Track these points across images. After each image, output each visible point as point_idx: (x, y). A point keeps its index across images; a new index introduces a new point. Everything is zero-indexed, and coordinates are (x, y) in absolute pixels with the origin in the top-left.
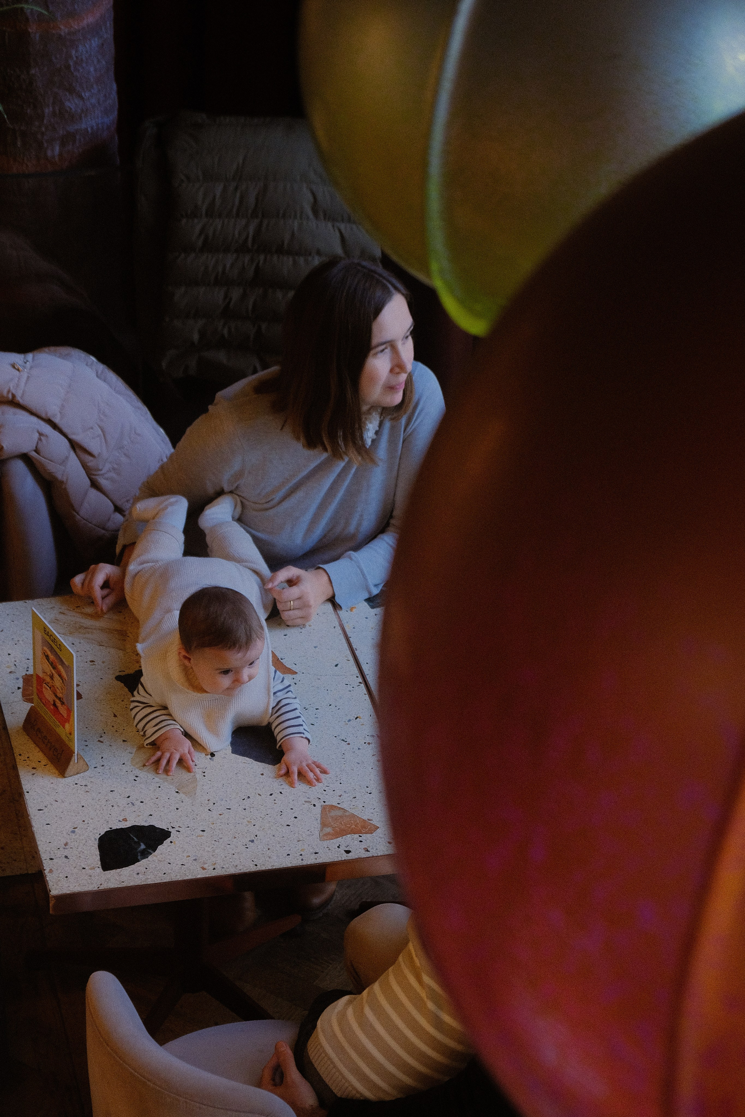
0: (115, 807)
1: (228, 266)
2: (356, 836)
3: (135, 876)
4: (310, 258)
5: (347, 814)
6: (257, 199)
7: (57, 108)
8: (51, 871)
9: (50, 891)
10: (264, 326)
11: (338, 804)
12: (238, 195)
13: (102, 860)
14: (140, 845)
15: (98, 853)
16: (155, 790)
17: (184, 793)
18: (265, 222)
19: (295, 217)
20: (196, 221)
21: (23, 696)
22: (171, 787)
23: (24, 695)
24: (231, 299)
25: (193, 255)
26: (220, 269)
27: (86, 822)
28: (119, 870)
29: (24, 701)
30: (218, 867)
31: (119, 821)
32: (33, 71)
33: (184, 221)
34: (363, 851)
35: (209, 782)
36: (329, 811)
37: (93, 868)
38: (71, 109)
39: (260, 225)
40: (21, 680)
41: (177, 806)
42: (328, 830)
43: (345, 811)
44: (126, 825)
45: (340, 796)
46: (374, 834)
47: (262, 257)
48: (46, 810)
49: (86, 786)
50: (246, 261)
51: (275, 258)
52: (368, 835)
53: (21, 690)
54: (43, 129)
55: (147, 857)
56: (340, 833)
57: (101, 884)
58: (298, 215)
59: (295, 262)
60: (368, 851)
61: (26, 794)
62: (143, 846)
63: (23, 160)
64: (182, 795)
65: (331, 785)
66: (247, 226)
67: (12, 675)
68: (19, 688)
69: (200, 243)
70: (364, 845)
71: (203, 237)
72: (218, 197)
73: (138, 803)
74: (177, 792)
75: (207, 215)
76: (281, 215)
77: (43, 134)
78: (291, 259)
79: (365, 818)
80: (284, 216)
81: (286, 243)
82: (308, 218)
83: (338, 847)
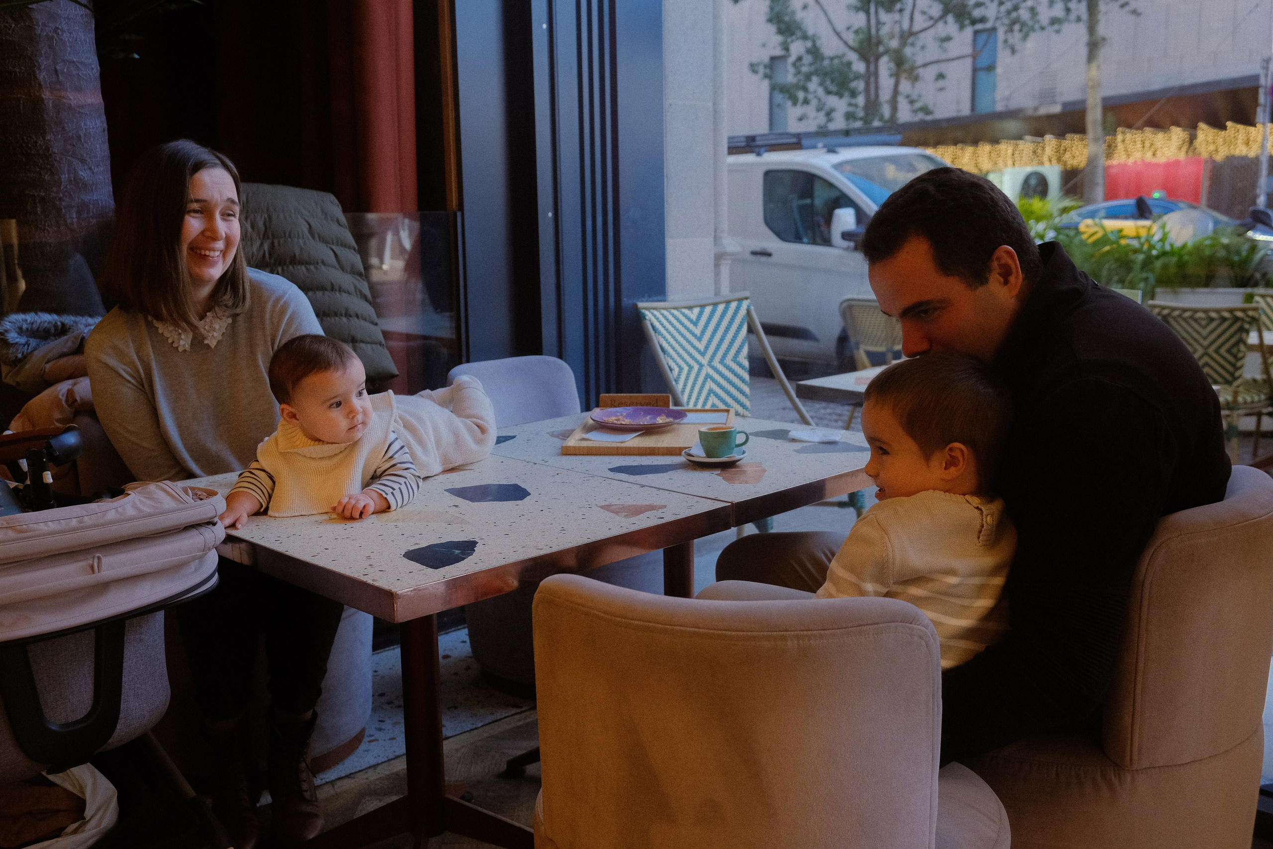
2: (654, 511)
5: (627, 505)
6: (265, 224)
7: (72, 176)
11: (610, 503)
18: (276, 242)
32: (48, 137)
36: (609, 507)
38: (84, 177)
39: (273, 243)
42: (624, 514)
46: (668, 508)
51: (291, 267)
52: (664, 509)
54: (61, 195)
56: (637, 513)
58: (301, 236)
60: (677, 515)
63: (45, 225)
76: (287, 235)
77: (60, 199)
79: (646, 504)
80: (290, 236)
81: (297, 254)
83: (649, 518)
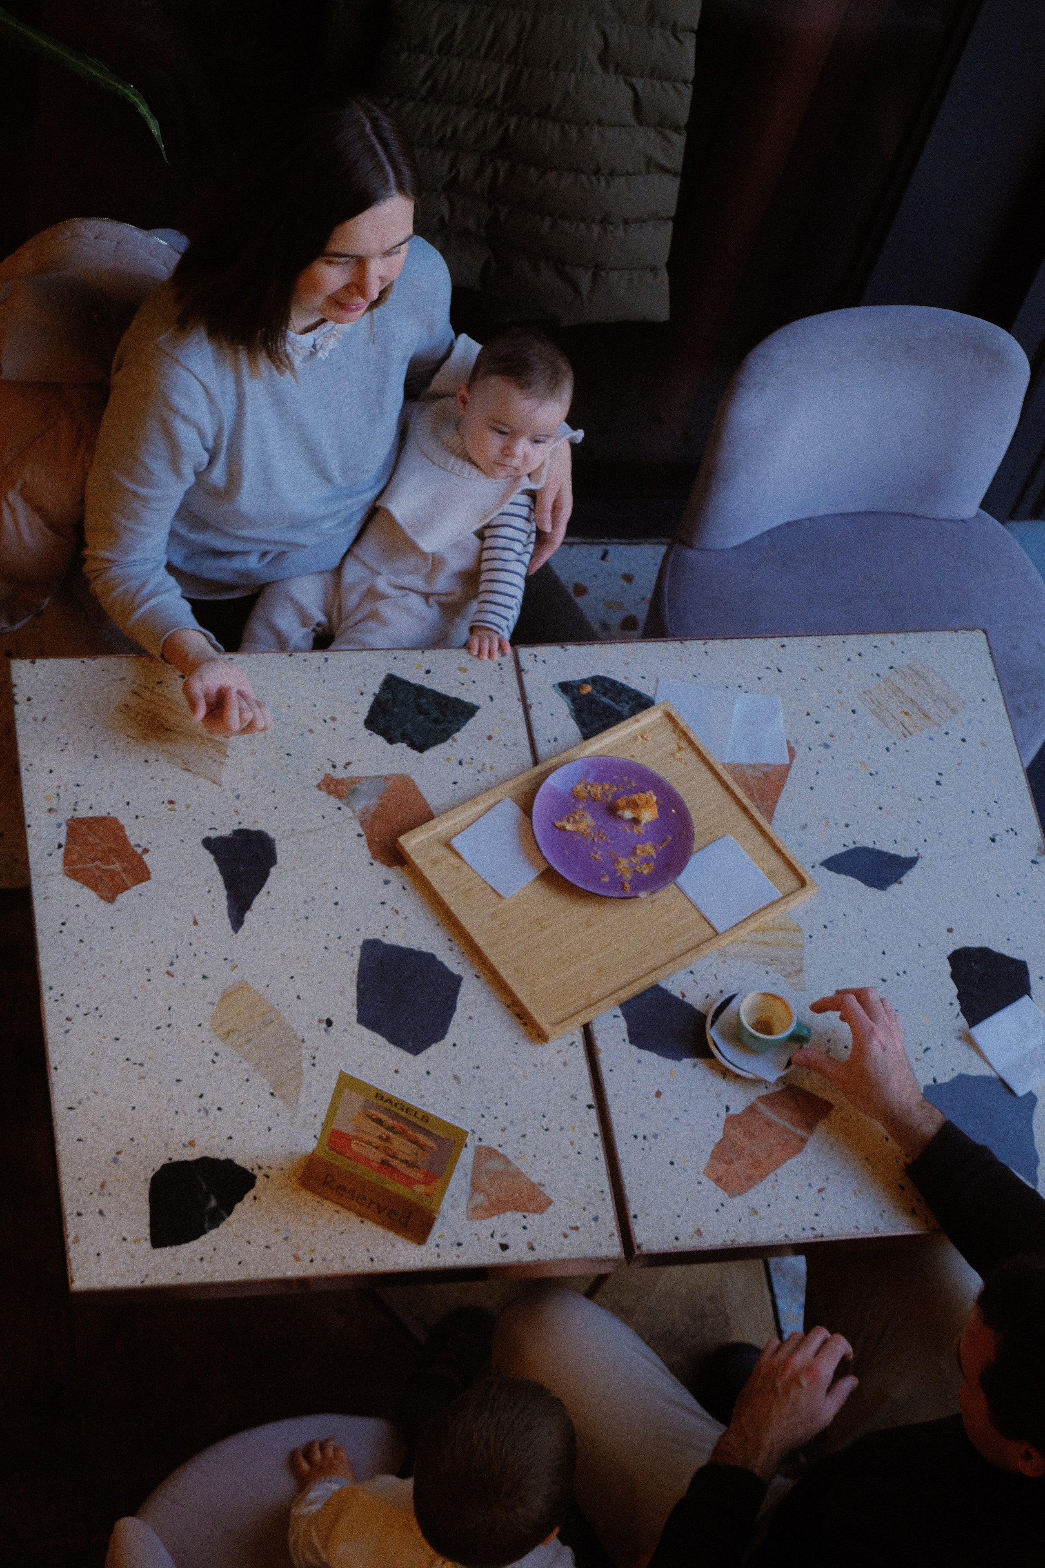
0: (181, 1114)
1: (461, 128)
2: (518, 1215)
3: (198, 1263)
4: (587, 129)
5: (511, 1168)
6: (519, 38)
8: (77, 1240)
9: (72, 1281)
10: (504, 212)
11: (500, 1146)
12: (492, 27)
13: (153, 1224)
14: (210, 1200)
15: (147, 1208)
16: (240, 1086)
17: (283, 1097)
18: (527, 72)
19: (573, 70)
20: (422, 57)
21: (65, 864)
22: (265, 1081)
23: (67, 862)
24: (458, 172)
25: (411, 105)
26: (449, 130)
27: (135, 1142)
28: (174, 1249)
29: (66, 874)
30: (318, 1258)
31: (184, 1145)
33: (404, 56)
34: (525, 1248)
35: (320, 1079)
36: (486, 1160)
37: (137, 1241)
39: (519, 74)
40: (64, 828)
41: (270, 1123)
42: (481, 1198)
43: (508, 1162)
44: (193, 1155)
45: (503, 1130)
46: (545, 1215)
47: (513, 123)
48: (79, 1109)
49: (141, 1065)
50: (491, 121)
51: (535, 123)
52: (537, 1217)
53: (62, 850)
55: (218, 1226)
56: (495, 1208)
57: (147, 1276)
58: (578, 67)
59: (564, 133)
60: (532, 1248)
61: (52, 1071)
62: (213, 1203)
64: (278, 1102)
65: (492, 1106)
66: (499, 72)
67: (53, 815)
68: (60, 846)
69: (424, 91)
70: (527, 1237)
71: (429, 83)
72: (460, 27)
73: (213, 1110)
74: (272, 1094)
75: (439, 51)
78: (558, 127)
79: (535, 1180)
80: (557, 66)
81: (554, 104)
82: (592, 72)
83: (492, 1236)
